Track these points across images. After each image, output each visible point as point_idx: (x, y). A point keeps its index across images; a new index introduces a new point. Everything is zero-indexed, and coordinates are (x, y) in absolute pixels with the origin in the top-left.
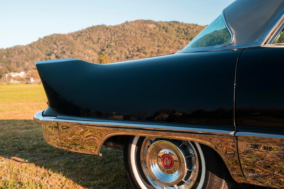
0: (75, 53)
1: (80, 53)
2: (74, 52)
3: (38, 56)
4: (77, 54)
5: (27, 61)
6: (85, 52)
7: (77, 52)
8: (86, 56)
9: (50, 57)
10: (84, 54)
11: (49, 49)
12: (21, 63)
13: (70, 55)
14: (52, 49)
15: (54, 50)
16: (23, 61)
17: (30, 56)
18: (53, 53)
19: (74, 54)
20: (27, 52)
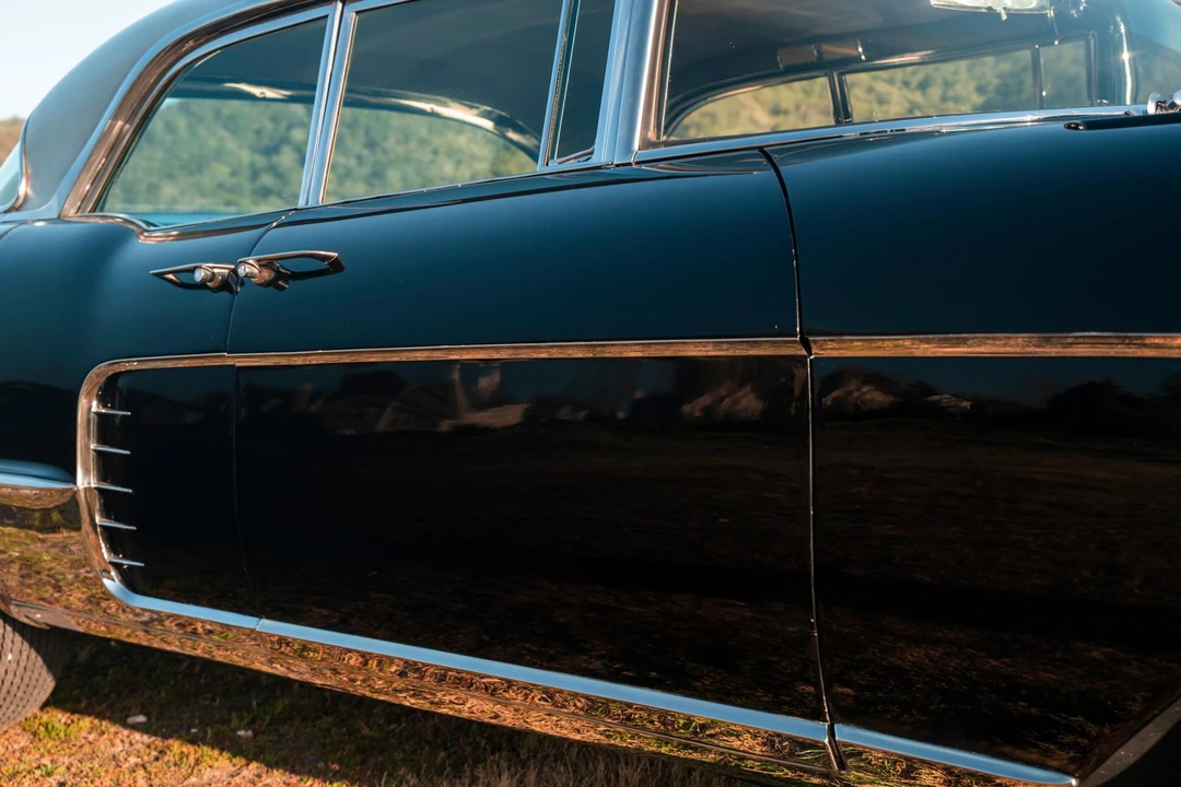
0: (390, 143)
1: (413, 145)
2: (385, 138)
3: (219, 154)
4: (400, 149)
5: (171, 177)
6: (437, 141)
7: (398, 142)
8: (441, 158)
9: (275, 159)
10: (435, 152)
11: (269, 125)
12: (143, 187)
13: (365, 152)
14: (283, 125)
15: (290, 127)
16: (154, 179)
17: (185, 156)
18: (285, 140)
19: (385, 151)
20: (169, 138)
